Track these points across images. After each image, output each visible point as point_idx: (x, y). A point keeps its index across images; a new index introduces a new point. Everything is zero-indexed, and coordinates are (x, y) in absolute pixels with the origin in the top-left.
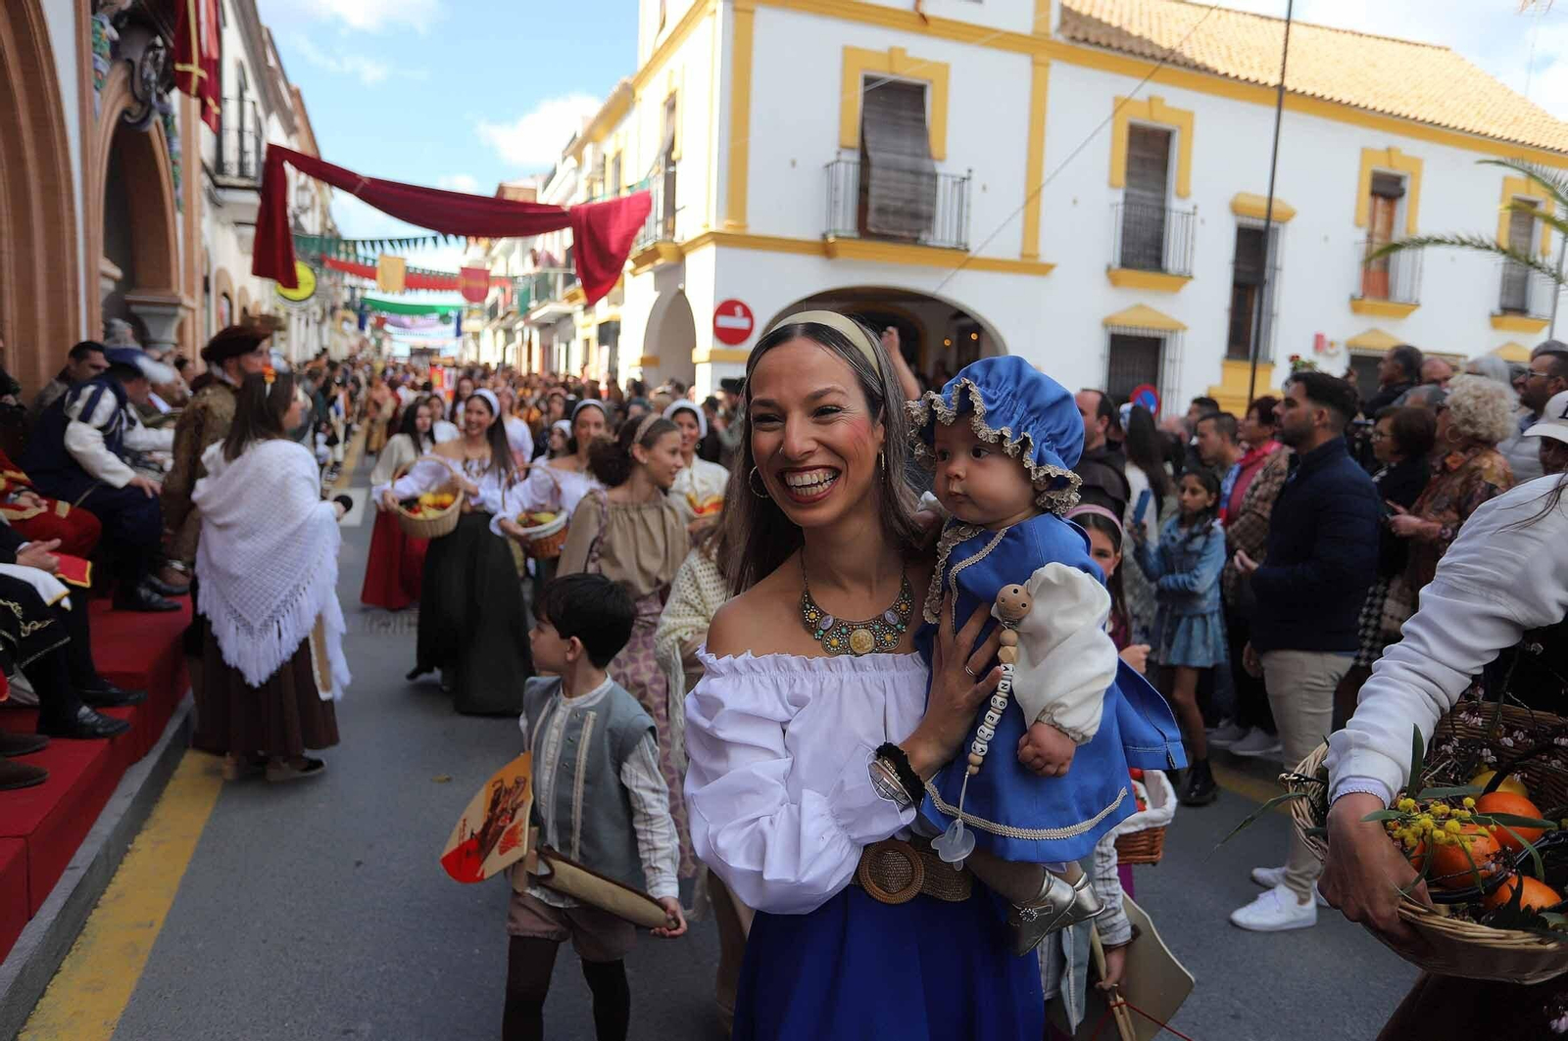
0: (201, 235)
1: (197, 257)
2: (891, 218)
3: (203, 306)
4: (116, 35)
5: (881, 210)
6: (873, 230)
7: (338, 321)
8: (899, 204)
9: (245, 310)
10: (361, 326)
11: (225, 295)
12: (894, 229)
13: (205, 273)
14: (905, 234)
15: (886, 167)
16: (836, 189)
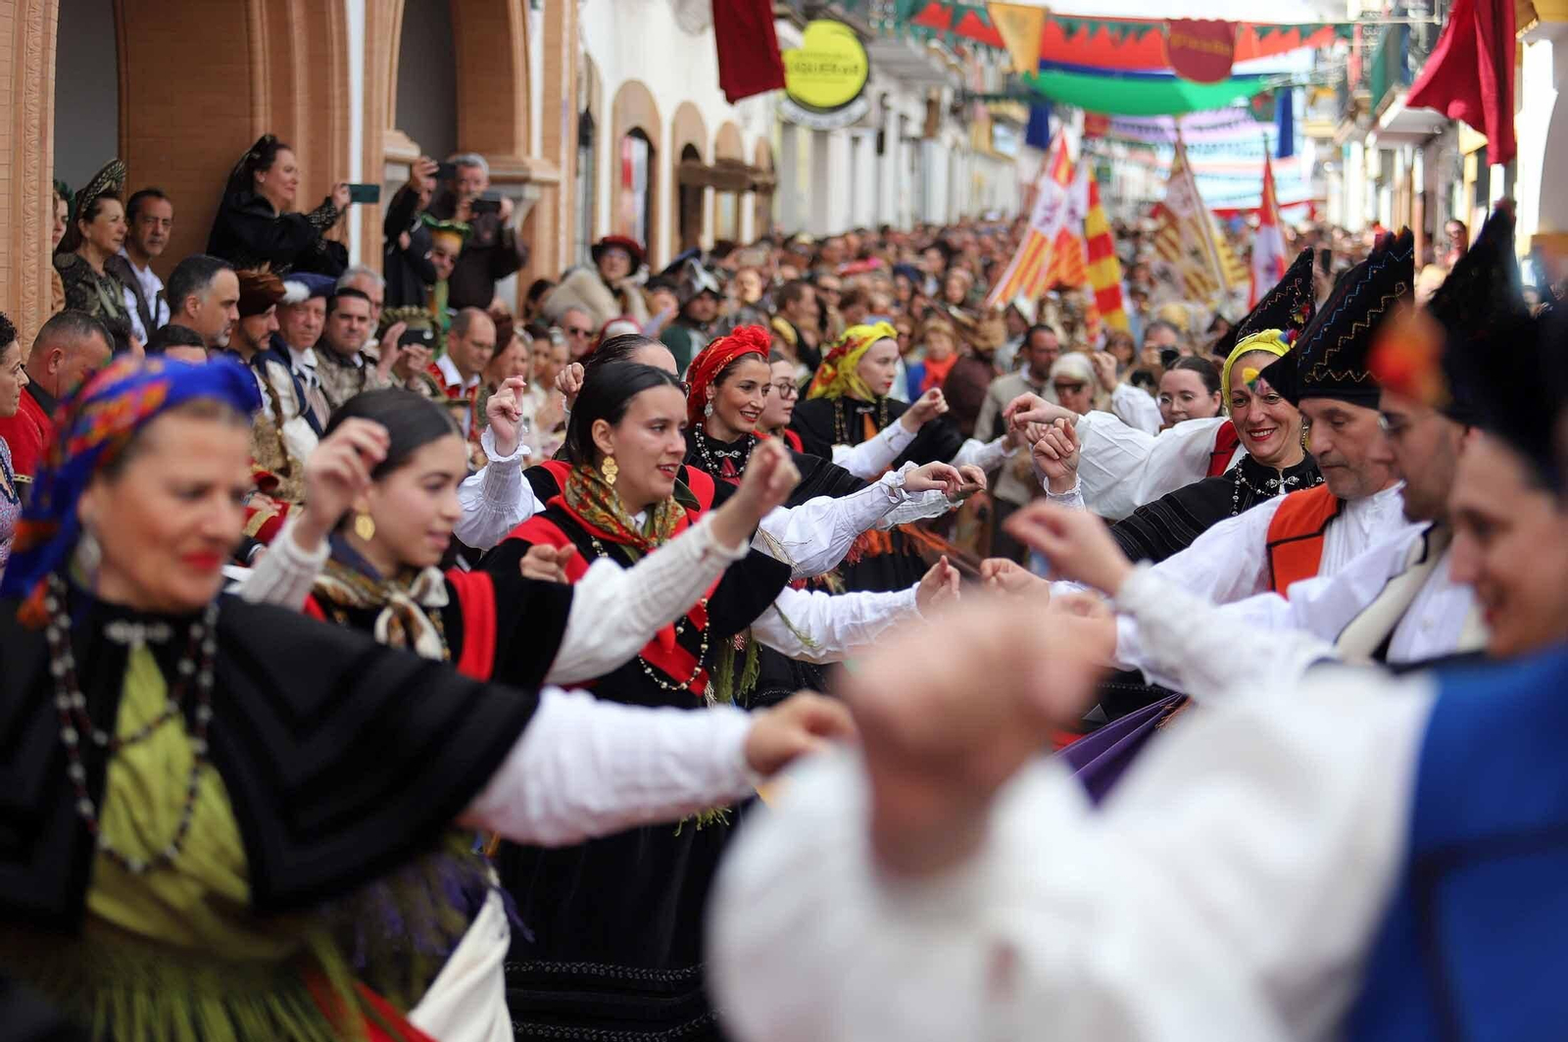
0: (577, 34)
1: (566, 82)
3: (577, 173)
7: (980, 130)
9: (690, 152)
10: (1037, 136)
11: (638, 133)
13: (583, 108)
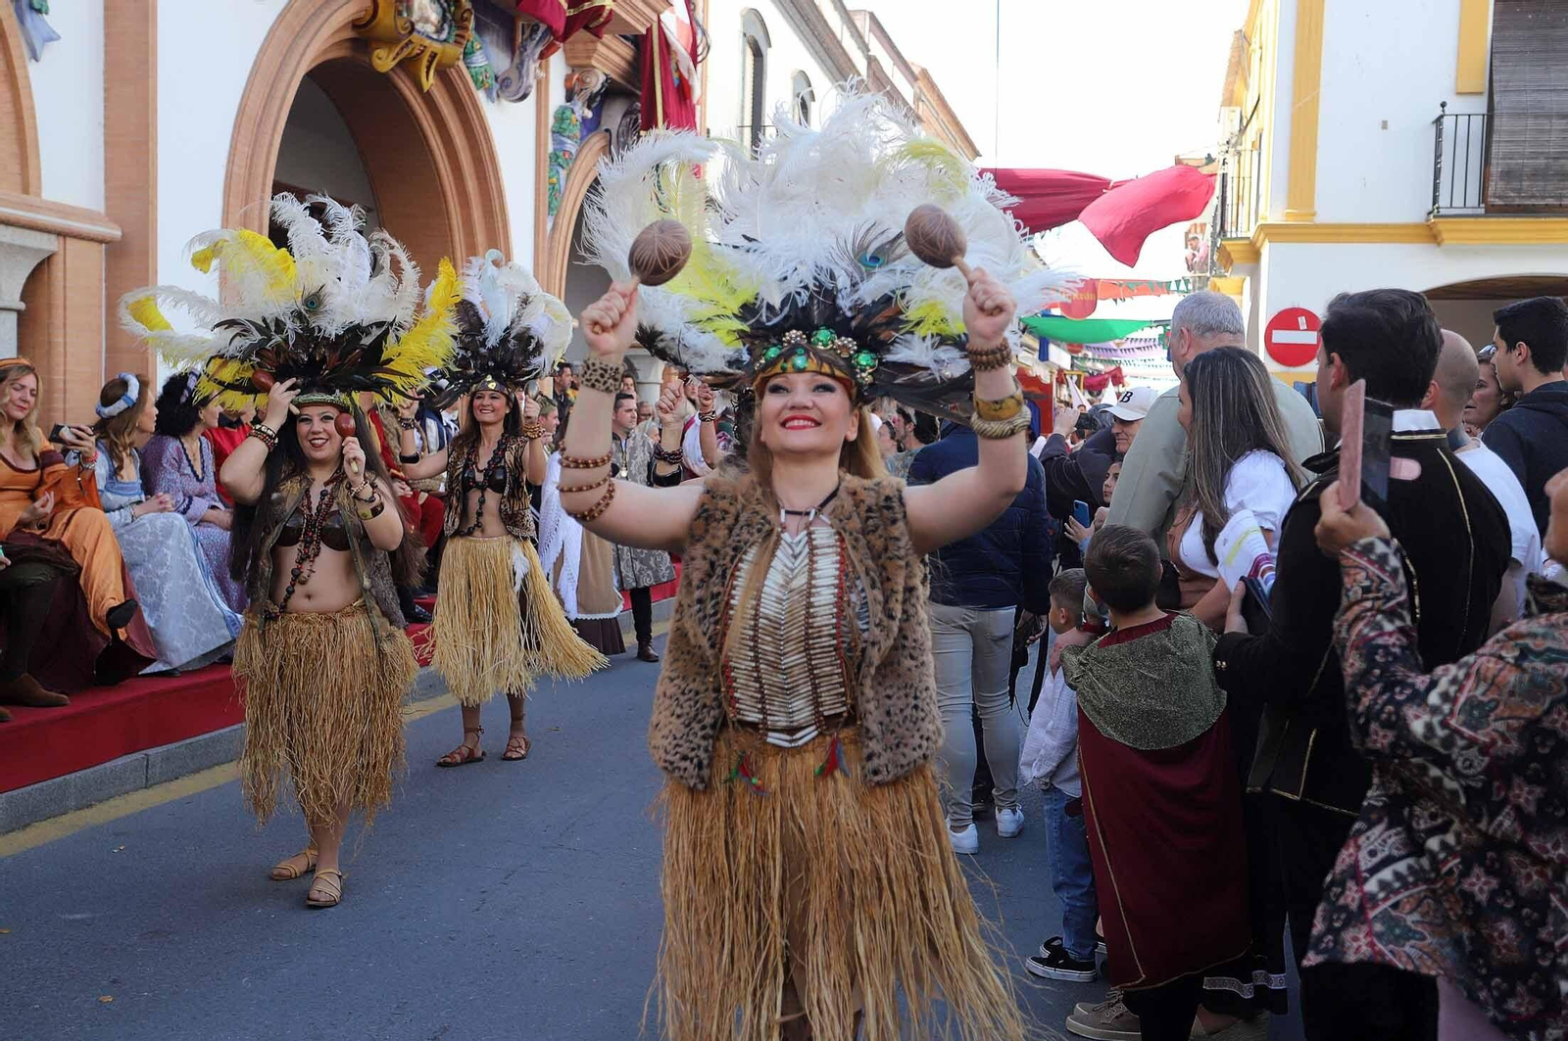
2: (1525, 184)
4: (589, 114)
5: (1508, 175)
6: (1498, 202)
8: (1542, 161)
12: (1533, 197)
14: (1550, 201)
15: (1520, 114)
16: (1438, 156)
